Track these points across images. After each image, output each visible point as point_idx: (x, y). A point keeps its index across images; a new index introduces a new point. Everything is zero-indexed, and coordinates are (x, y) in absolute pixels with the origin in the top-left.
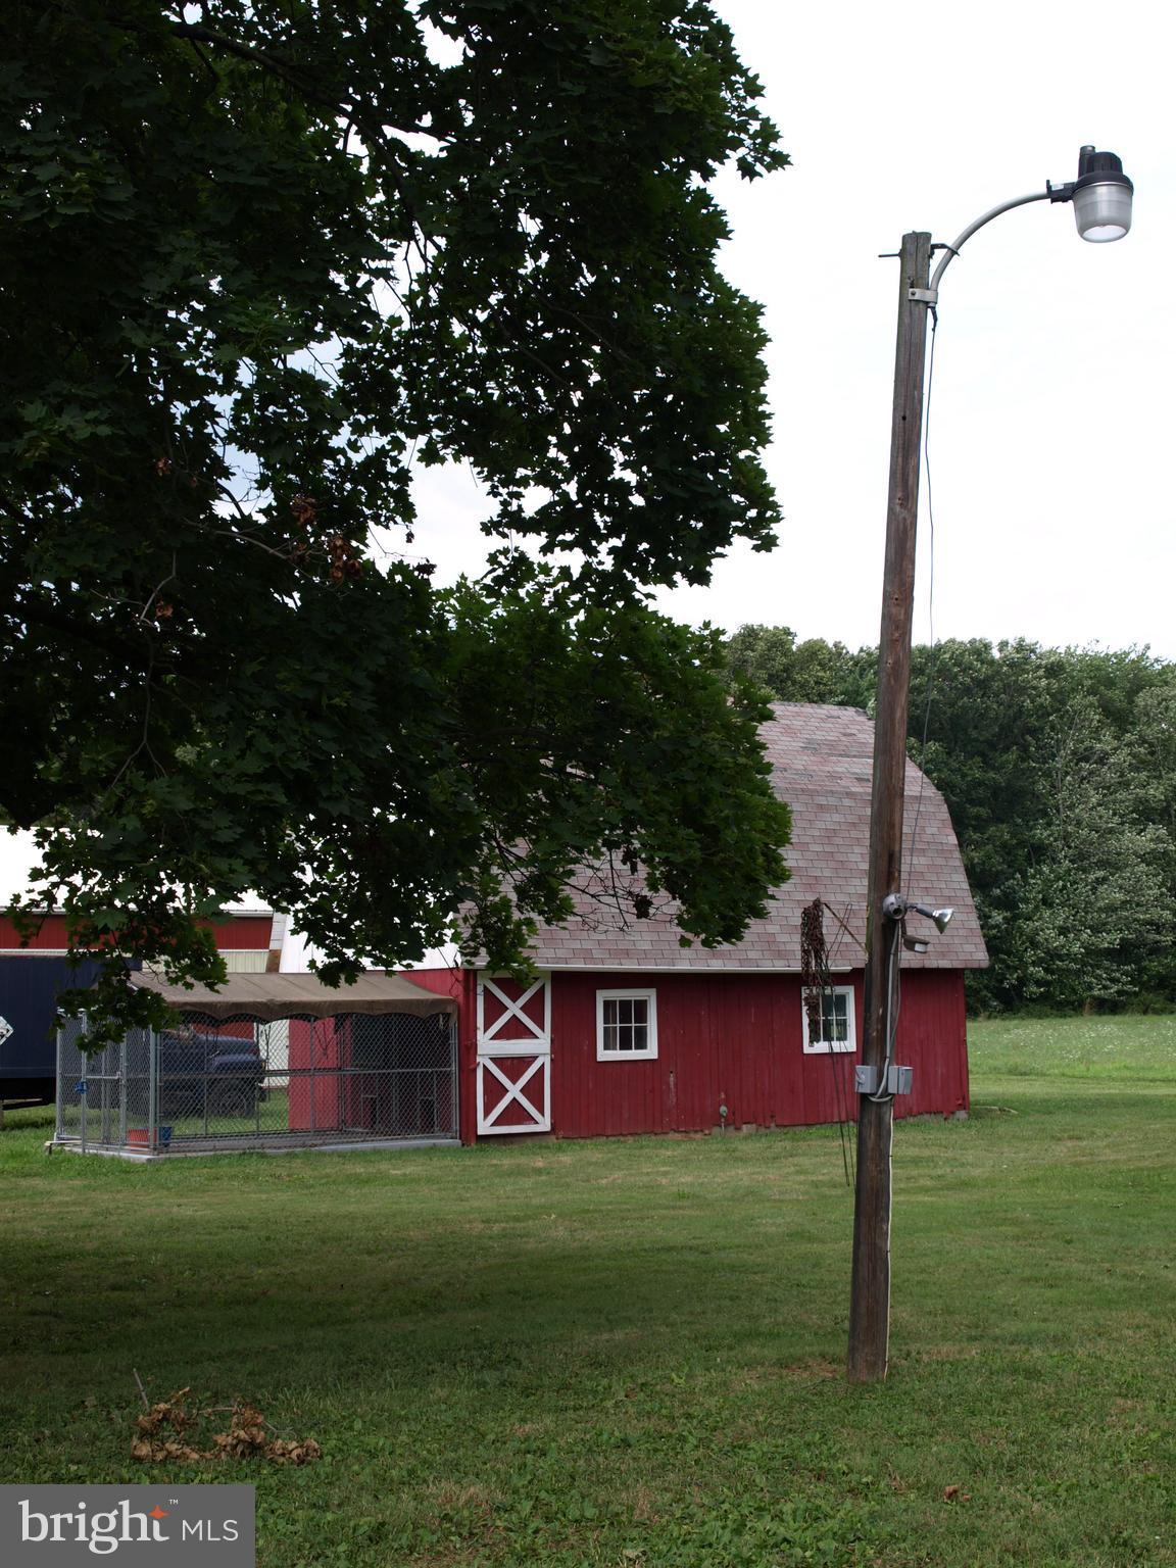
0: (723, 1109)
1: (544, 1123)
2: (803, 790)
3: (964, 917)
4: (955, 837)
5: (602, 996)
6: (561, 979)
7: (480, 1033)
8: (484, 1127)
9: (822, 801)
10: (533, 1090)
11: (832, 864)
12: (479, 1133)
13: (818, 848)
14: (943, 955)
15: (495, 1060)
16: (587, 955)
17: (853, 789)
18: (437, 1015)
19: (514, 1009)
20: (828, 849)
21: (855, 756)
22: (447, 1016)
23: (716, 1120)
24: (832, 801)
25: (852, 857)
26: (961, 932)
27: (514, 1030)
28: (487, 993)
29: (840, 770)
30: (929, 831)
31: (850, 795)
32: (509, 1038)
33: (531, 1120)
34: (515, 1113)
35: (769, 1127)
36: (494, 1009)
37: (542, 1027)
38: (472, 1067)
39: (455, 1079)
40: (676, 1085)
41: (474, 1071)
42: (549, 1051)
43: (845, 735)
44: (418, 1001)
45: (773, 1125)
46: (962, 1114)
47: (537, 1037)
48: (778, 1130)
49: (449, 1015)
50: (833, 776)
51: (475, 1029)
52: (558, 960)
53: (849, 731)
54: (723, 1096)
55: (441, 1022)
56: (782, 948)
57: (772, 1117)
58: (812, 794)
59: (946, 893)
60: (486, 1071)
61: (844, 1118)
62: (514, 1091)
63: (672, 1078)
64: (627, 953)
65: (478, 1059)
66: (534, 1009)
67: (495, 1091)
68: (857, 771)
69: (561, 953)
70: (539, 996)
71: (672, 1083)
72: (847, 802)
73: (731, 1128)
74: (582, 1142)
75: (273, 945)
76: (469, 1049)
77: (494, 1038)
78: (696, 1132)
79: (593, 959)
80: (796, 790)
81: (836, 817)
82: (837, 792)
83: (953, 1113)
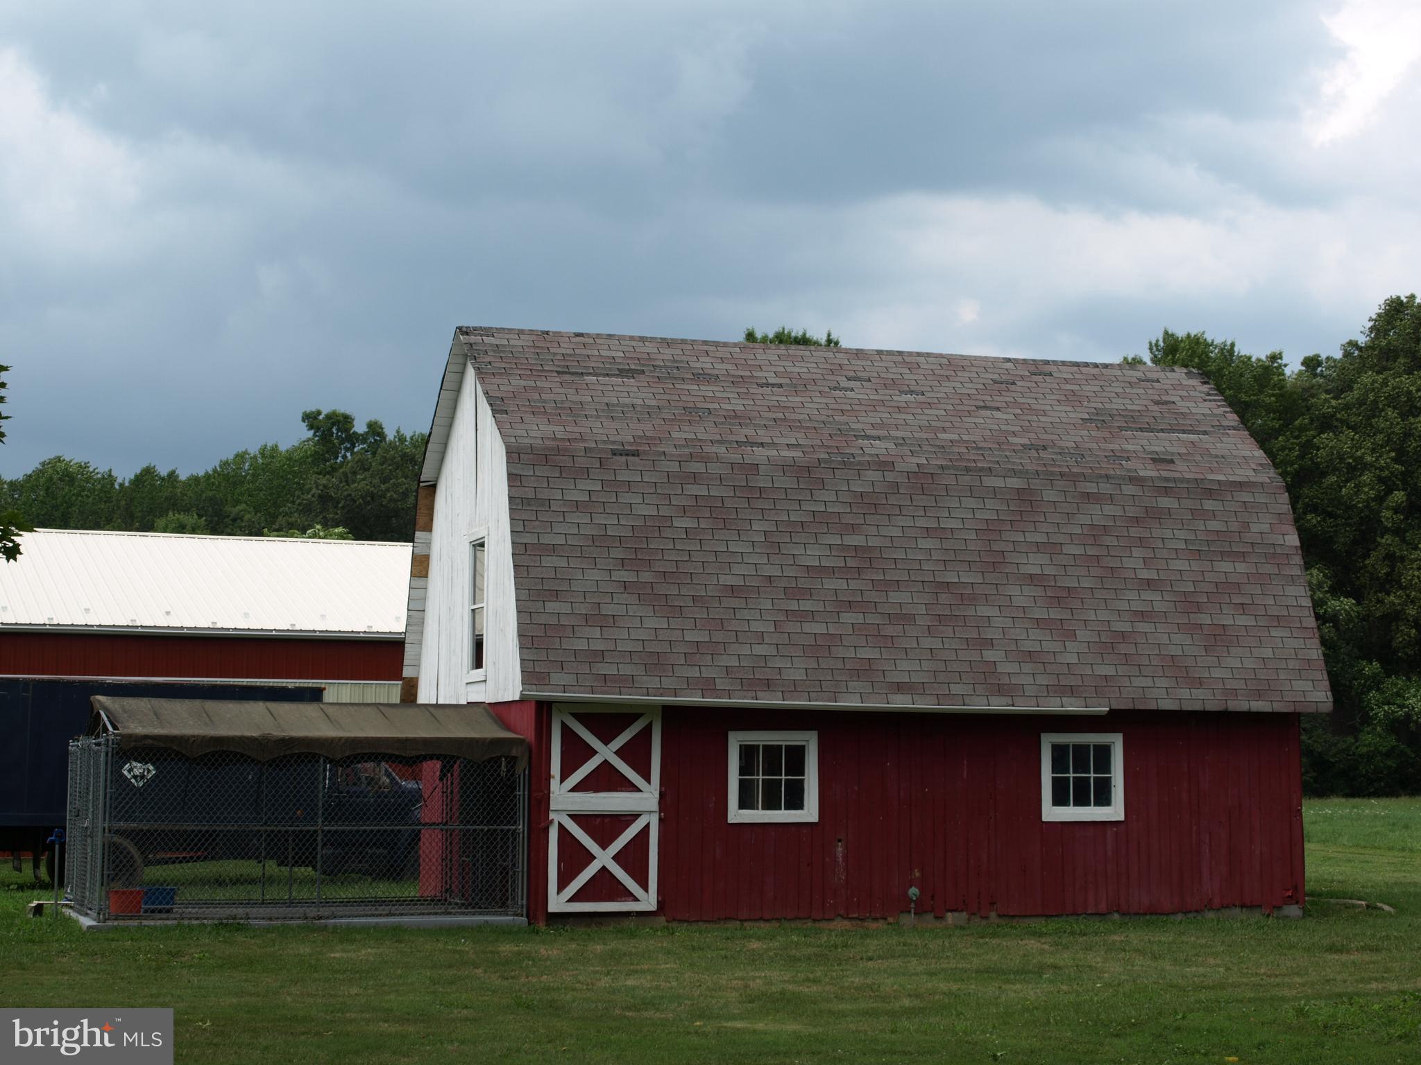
0: (914, 891)
1: (648, 901)
2: (1062, 474)
3: (1299, 643)
4: (1296, 537)
5: (735, 741)
6: (675, 717)
7: (555, 784)
8: (558, 902)
9: (1091, 488)
10: (633, 858)
11: (1095, 572)
12: (550, 910)
13: (1078, 550)
14: (1259, 694)
15: (575, 817)
16: (708, 685)
17: (1142, 473)
18: (499, 758)
19: (606, 753)
20: (1091, 551)
21: (1162, 431)
22: (512, 761)
23: (903, 906)
24: (1106, 488)
25: (1128, 563)
26: (1292, 664)
27: (606, 779)
28: (567, 732)
29: (1130, 447)
30: (1255, 528)
31: (1135, 480)
32: (597, 789)
33: (628, 895)
34: (604, 886)
35: (987, 918)
36: (576, 753)
37: (647, 778)
38: (543, 825)
39: (522, 840)
40: (846, 858)
41: (546, 831)
42: (655, 807)
43: (1157, 403)
44: (472, 740)
45: (993, 914)
46: (1293, 910)
47: (639, 790)
48: (1002, 922)
49: (515, 758)
50: (1115, 457)
51: (549, 777)
52: (661, 691)
53: (1165, 398)
54: (917, 874)
55: (503, 768)
56: (1006, 680)
57: (992, 904)
58: (1073, 478)
59: (1273, 611)
60: (562, 829)
61: (1103, 907)
62: (604, 858)
63: (840, 849)
64: (768, 685)
65: (552, 816)
66: (636, 754)
67: (574, 857)
68: (1157, 449)
69: (668, 682)
70: (644, 737)
71: (840, 855)
72: (1129, 490)
73: (930, 917)
74: (703, 926)
75: (407, 672)
76: (541, 802)
77: (574, 790)
78: (876, 919)
79: (715, 692)
80: (1052, 473)
81: (1109, 510)
82: (1114, 477)
83: (1279, 908)
